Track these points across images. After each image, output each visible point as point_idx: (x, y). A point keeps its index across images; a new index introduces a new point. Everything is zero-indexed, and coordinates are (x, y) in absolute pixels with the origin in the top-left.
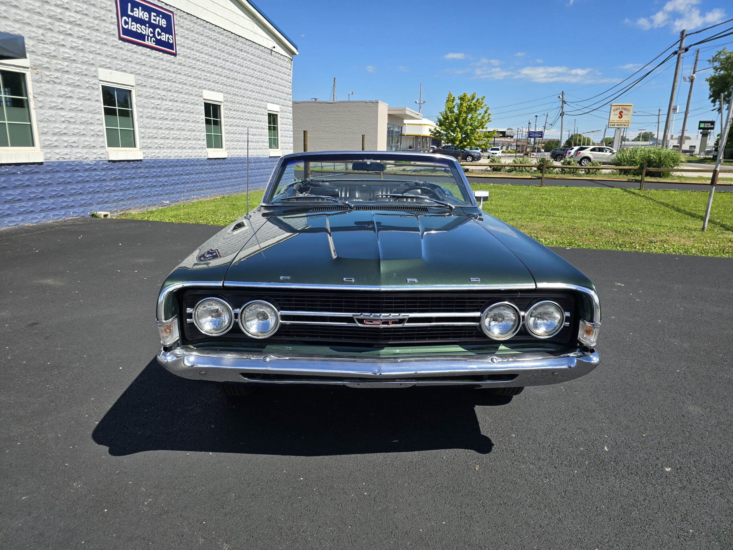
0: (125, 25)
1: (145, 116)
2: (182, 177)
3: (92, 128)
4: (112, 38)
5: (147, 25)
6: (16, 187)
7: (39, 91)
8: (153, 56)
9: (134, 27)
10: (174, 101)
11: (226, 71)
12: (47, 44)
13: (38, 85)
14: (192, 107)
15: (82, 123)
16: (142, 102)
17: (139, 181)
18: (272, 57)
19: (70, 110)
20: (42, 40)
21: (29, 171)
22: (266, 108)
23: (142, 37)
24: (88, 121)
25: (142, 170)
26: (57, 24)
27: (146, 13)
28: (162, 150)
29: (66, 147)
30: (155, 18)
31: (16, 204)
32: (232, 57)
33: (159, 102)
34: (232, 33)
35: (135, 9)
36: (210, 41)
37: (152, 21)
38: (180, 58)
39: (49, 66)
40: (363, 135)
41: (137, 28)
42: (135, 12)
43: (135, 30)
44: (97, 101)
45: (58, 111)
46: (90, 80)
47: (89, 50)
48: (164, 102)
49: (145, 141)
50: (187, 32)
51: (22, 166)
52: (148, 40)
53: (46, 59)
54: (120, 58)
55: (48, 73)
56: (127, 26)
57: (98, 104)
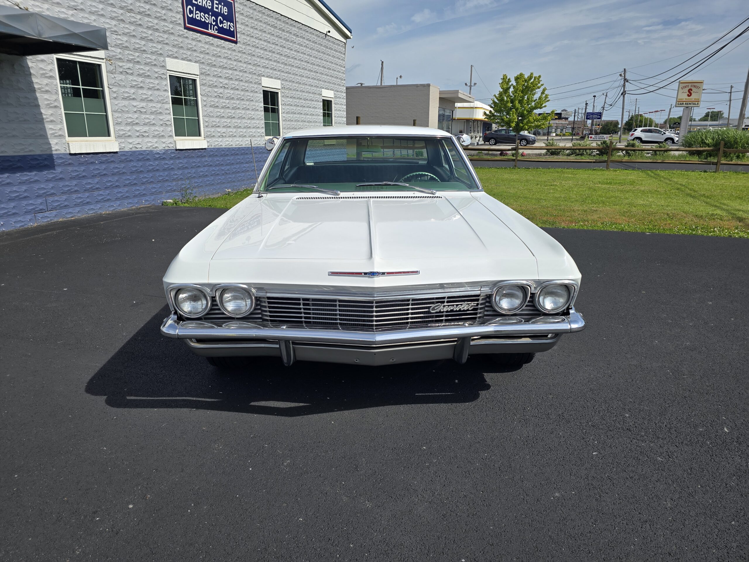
0: (190, 14)
1: (208, 105)
2: (243, 165)
3: (161, 118)
4: (178, 28)
5: (210, 13)
6: (94, 176)
7: (113, 82)
8: (215, 44)
9: (199, 16)
10: (236, 89)
11: (283, 58)
12: (120, 35)
13: (112, 76)
14: (252, 94)
15: (152, 113)
16: (206, 90)
17: (204, 169)
18: (327, 42)
19: (141, 100)
20: (115, 31)
21: (106, 160)
22: (321, 94)
23: (205, 25)
24: (158, 110)
25: (207, 159)
26: (129, 14)
27: (209, 1)
28: (224, 139)
29: (138, 137)
30: (217, 6)
31: (95, 193)
32: (289, 43)
33: (221, 90)
34: (289, 18)
36: (269, 27)
37: (215, 10)
38: (241, 46)
39: (122, 58)
40: (414, 120)
41: (201, 17)
42: (198, 1)
43: (199, 18)
44: (165, 90)
45: (131, 102)
47: (157, 40)
48: (226, 91)
49: (209, 129)
50: (246, 19)
51: (99, 156)
52: (211, 29)
53: (119, 50)
54: (185, 48)
55: (121, 64)
56: (192, 15)
57: (166, 94)
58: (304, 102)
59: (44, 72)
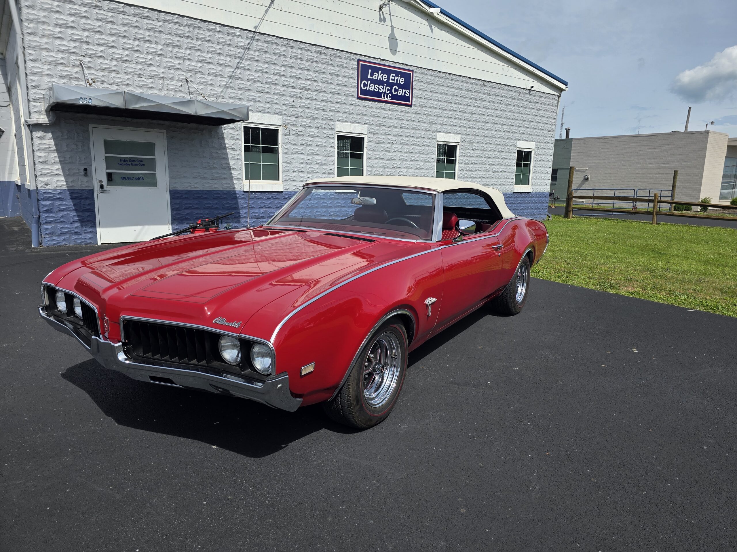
0: (364, 87)
1: (373, 158)
3: (325, 167)
4: (351, 98)
5: (385, 85)
6: (260, 208)
7: (286, 141)
8: (388, 109)
9: (372, 88)
10: (405, 144)
11: (467, 115)
12: (297, 108)
13: (286, 137)
14: (423, 148)
15: (316, 164)
16: (373, 146)
18: (530, 97)
19: (309, 154)
20: (292, 106)
21: (272, 197)
22: (516, 146)
23: (379, 94)
24: (322, 162)
26: (306, 92)
27: (385, 75)
29: (302, 181)
30: (393, 78)
32: (477, 102)
33: (389, 146)
34: (479, 80)
35: (375, 74)
36: (452, 90)
37: (391, 81)
38: (416, 108)
39: (296, 124)
40: (675, 171)
41: (375, 88)
42: (374, 76)
43: (373, 90)
44: (332, 147)
45: (299, 155)
46: (327, 132)
47: (329, 109)
48: (394, 146)
50: (426, 85)
51: (267, 194)
52: (384, 97)
53: (294, 119)
54: (356, 113)
55: (294, 129)
56: (366, 87)
57: (333, 149)
58: (490, 153)
59: (232, 136)
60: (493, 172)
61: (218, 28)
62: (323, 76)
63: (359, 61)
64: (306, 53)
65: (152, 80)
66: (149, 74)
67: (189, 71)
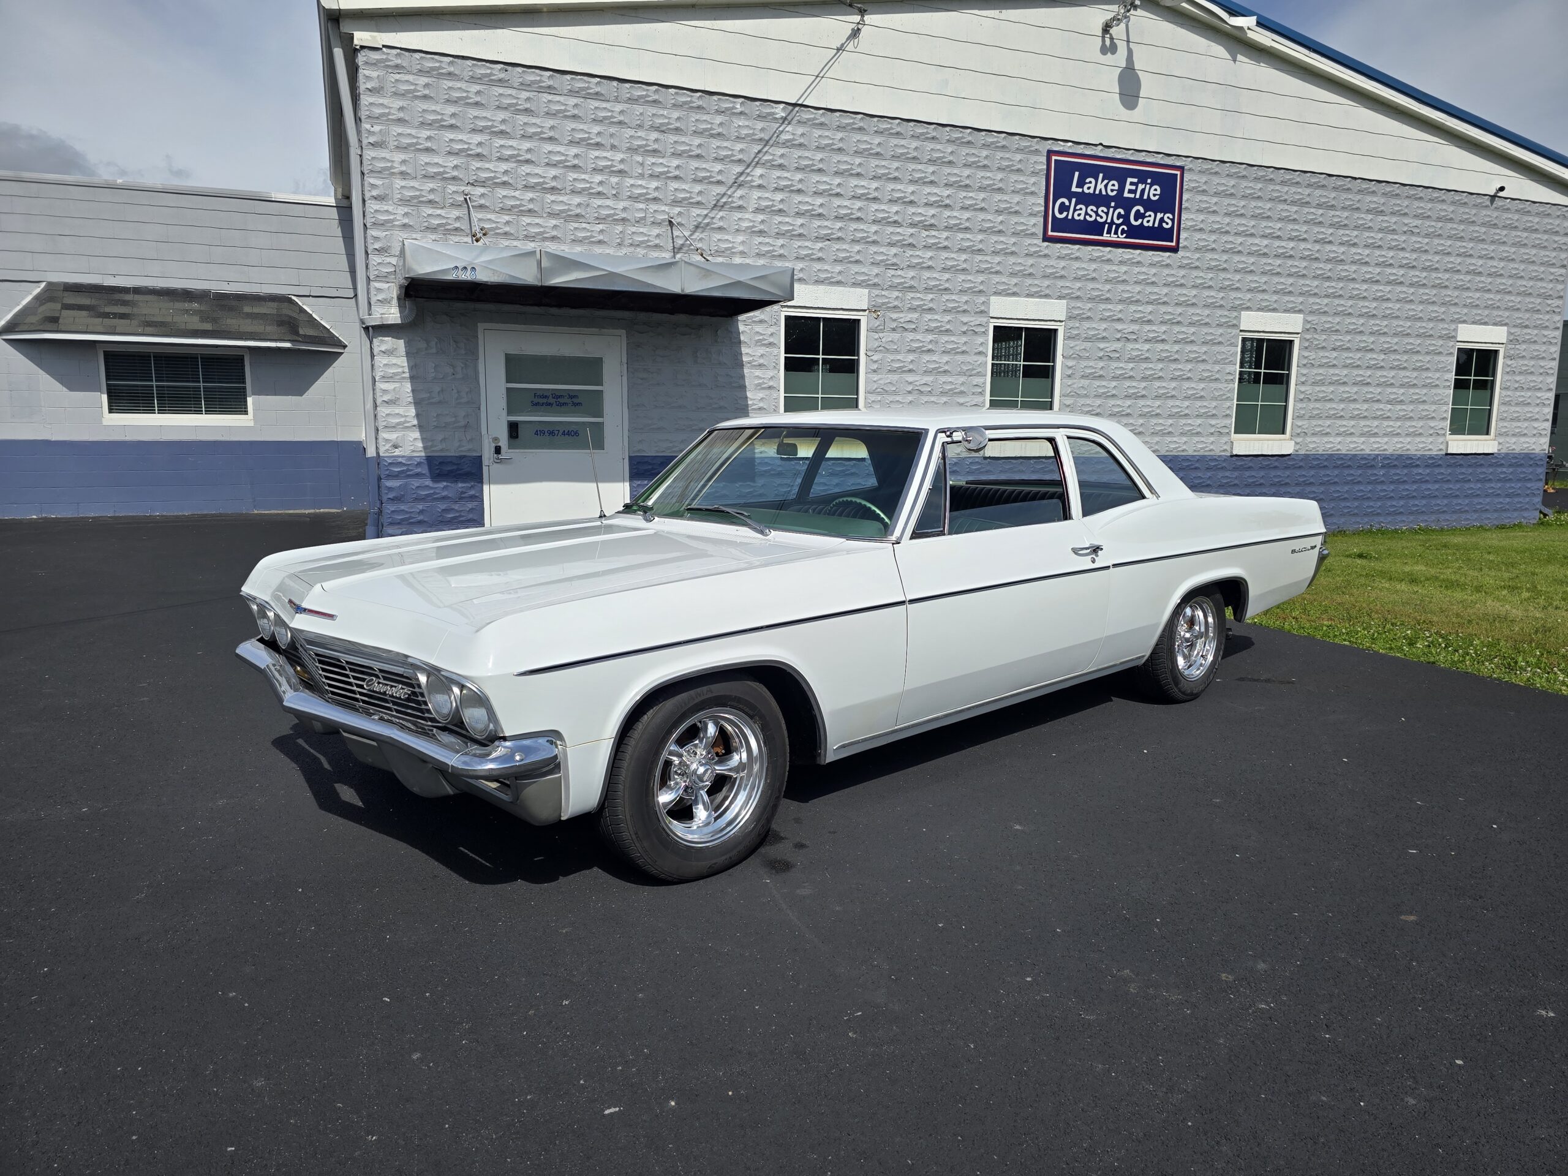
0: (1061, 212)
1: (1079, 375)
3: (963, 400)
4: (1028, 241)
5: (1113, 204)
7: (875, 346)
8: (1117, 260)
9: (1081, 213)
10: (1158, 341)
11: (1321, 265)
12: (902, 269)
13: (876, 336)
14: (1204, 349)
15: (944, 393)
16: (1077, 348)
18: (1494, 214)
19: (925, 372)
20: (893, 265)
22: (1454, 337)
23: (1096, 228)
24: (956, 388)
26: (925, 234)
27: (1115, 182)
30: (1133, 188)
32: (1347, 232)
33: (1117, 345)
35: (1088, 180)
36: (1282, 206)
37: (1126, 195)
38: (1188, 255)
39: (900, 305)
41: (1086, 213)
42: (1086, 186)
43: (1082, 217)
44: (980, 353)
45: (903, 375)
47: (977, 268)
48: (1130, 346)
50: (1214, 200)
52: (1109, 232)
53: (896, 294)
54: (1039, 275)
55: (894, 316)
56: (1065, 214)
57: (981, 359)
58: (1383, 356)
59: (761, 337)
60: (1389, 402)
61: (738, 106)
62: (964, 194)
63: (1050, 153)
64: (929, 144)
65: (601, 227)
66: (596, 215)
67: (676, 202)
